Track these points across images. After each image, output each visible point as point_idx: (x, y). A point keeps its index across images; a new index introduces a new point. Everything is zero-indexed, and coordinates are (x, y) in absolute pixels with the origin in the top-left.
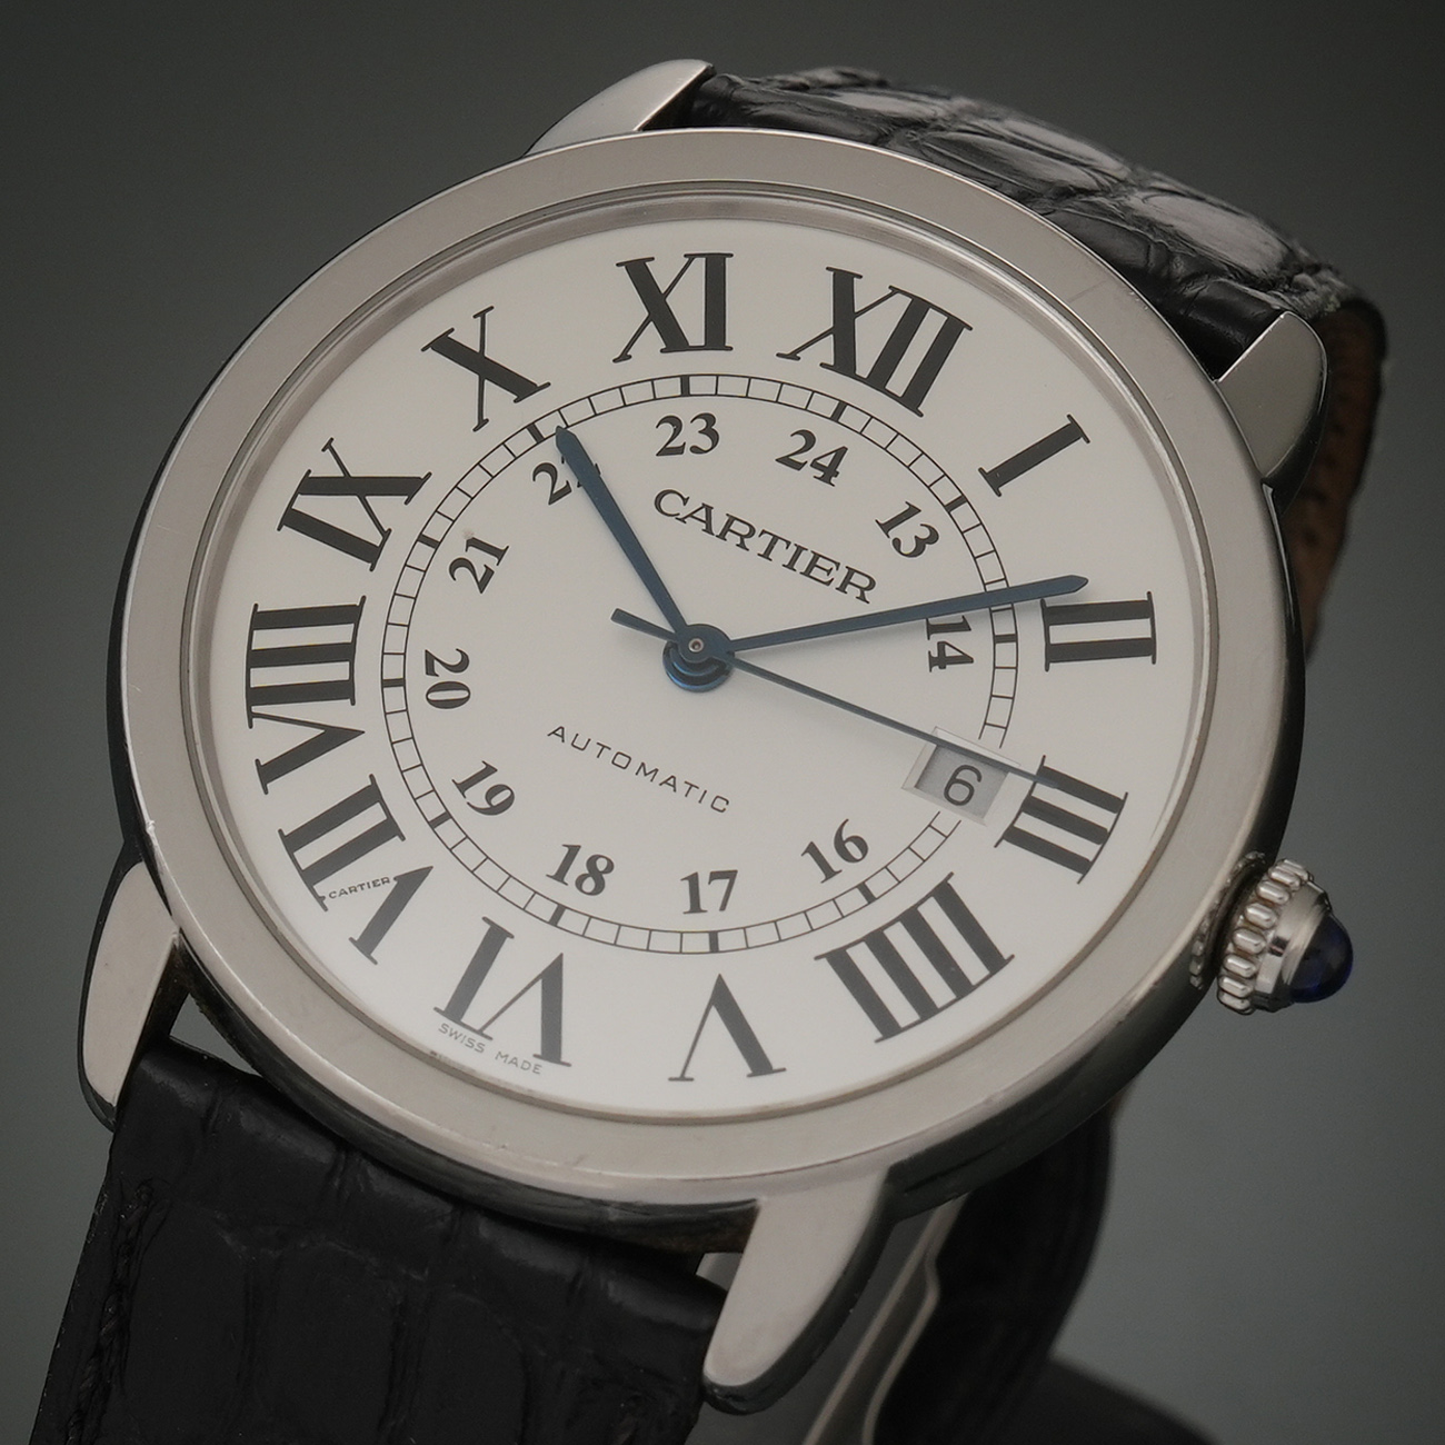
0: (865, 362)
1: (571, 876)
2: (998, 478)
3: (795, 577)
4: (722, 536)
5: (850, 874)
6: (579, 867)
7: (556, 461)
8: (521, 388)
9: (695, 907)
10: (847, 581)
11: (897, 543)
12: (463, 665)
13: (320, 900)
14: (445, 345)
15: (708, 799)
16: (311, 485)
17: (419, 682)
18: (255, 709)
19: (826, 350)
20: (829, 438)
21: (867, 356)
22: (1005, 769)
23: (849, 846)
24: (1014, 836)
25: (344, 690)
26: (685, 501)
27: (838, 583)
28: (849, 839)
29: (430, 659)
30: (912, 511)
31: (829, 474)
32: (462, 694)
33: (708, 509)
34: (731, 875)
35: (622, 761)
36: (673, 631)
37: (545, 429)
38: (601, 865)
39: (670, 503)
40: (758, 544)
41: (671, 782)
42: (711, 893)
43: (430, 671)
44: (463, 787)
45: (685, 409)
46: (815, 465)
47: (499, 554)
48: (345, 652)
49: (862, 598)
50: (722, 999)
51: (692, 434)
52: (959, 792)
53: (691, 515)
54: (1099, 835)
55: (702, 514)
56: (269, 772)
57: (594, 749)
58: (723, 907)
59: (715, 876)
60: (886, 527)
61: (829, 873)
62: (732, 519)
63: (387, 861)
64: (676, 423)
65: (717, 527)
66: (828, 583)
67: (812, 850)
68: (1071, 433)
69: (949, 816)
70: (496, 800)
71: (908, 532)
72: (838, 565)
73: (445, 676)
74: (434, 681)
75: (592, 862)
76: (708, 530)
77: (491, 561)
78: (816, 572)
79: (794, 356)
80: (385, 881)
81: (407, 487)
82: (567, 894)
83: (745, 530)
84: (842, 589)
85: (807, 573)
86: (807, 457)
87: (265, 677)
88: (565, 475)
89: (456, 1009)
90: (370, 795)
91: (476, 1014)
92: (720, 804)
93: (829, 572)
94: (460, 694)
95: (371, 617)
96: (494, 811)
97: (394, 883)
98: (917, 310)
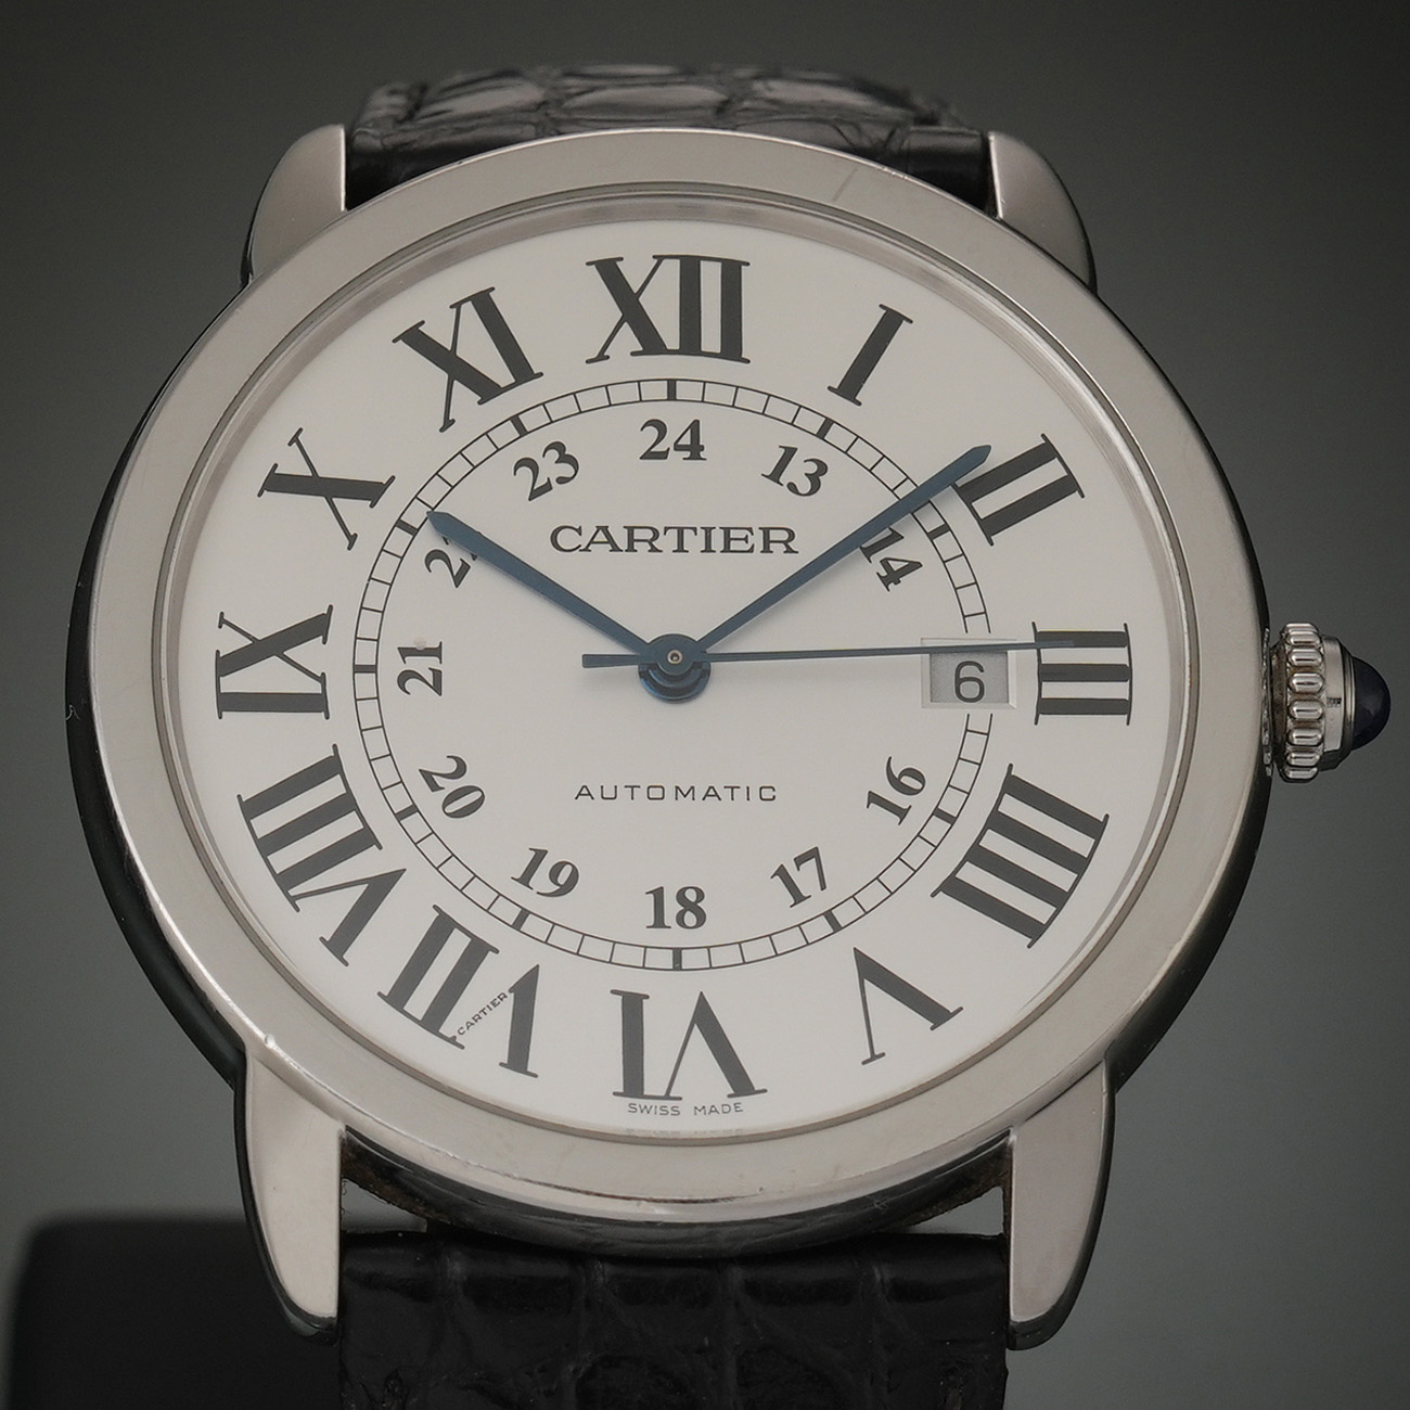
0: (670, 335)
1: (670, 918)
2: (850, 387)
3: (718, 557)
4: (631, 549)
5: (921, 806)
6: (672, 908)
7: (442, 547)
8: (371, 492)
9: (799, 898)
10: (767, 542)
11: (792, 487)
12: (461, 769)
13: (452, 1041)
14: (277, 482)
15: (754, 794)
17: (430, 802)
18: (293, 892)
19: (628, 339)
20: (677, 419)
21: (669, 329)
22: (1001, 650)
23: (906, 780)
24: (1047, 707)
25: (364, 839)
26: (579, 531)
27: (759, 546)
28: (902, 774)
29: (428, 776)
30: (789, 453)
31: (695, 450)
32: (475, 796)
33: (605, 529)
34: (814, 854)
35: (656, 793)
36: (630, 653)
37: (416, 516)
38: (691, 896)
39: (565, 539)
40: (668, 542)
41: (711, 793)
42: (805, 877)
43: (434, 787)
44: (525, 879)
45: (531, 447)
46: (678, 447)
47: (436, 652)
48: (345, 805)
49: (789, 550)
50: (869, 970)
51: (550, 468)
52: (970, 689)
53: (592, 542)
54: (1122, 673)
55: (601, 537)
56: (339, 943)
57: (624, 793)
58: (823, 887)
59: (799, 861)
60: (775, 476)
61: (901, 813)
62: (631, 530)
63: (493, 978)
64: (528, 463)
65: (622, 543)
66: (751, 550)
67: (874, 798)
68: (891, 322)
69: (979, 714)
70: (562, 879)
71: (797, 472)
72: (750, 530)
73: (451, 786)
74: (442, 795)
75: (681, 896)
76: (615, 548)
77: (433, 662)
78: (734, 545)
79: (602, 357)
80: (502, 997)
81: (317, 627)
82: (674, 936)
83: (649, 535)
84: (766, 550)
85: (727, 549)
86: (666, 444)
87: (286, 858)
88: (456, 556)
89: (633, 1084)
90: (443, 926)
91: (654, 1082)
92: (767, 794)
93: (746, 539)
94: (474, 797)
95: (352, 763)
96: (565, 889)
97: (511, 996)
98: (690, 268)
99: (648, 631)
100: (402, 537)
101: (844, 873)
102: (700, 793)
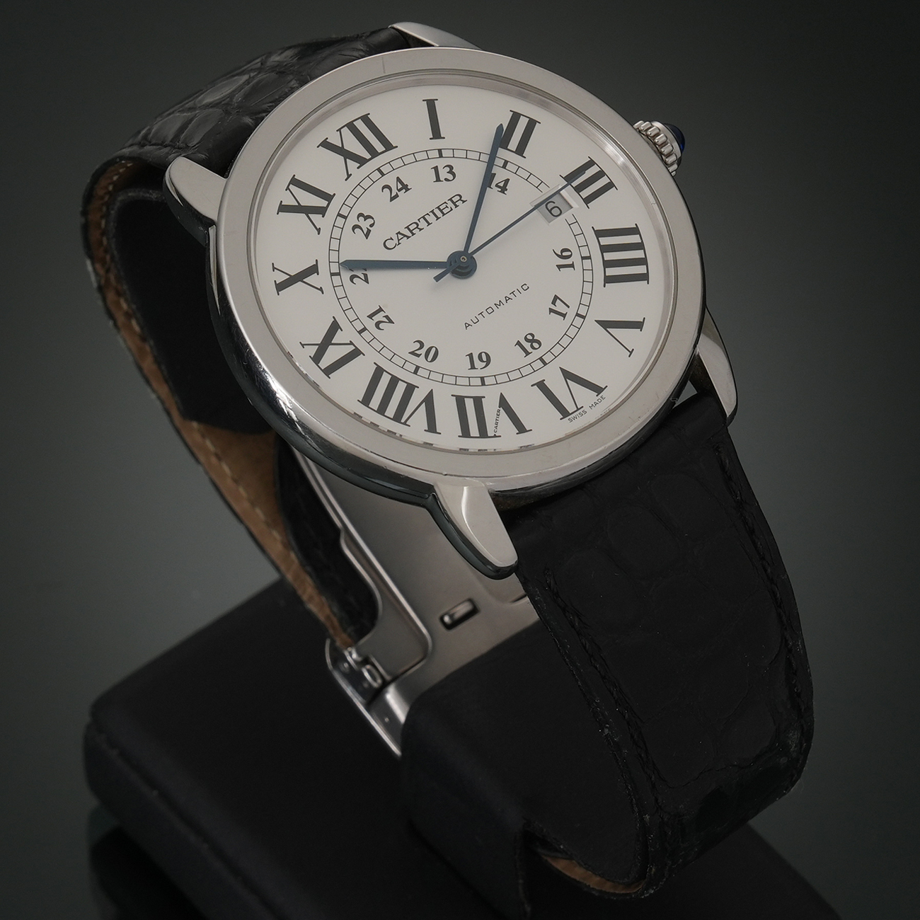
0: (365, 154)
1: (530, 350)
2: (436, 134)
3: (443, 219)
4: (413, 234)
5: (576, 259)
6: (527, 346)
7: (353, 273)
8: (314, 269)
9: (564, 315)
10: (454, 203)
11: (446, 180)
12: (422, 345)
13: (495, 436)
14: (280, 287)
15: (521, 290)
16: (317, 358)
17: (421, 361)
18: (403, 421)
19: (352, 165)
20: (390, 180)
21: (363, 153)
22: (558, 192)
23: (564, 254)
24: (588, 200)
25: (410, 389)
26: (391, 239)
27: (453, 207)
28: (562, 253)
29: (412, 353)
30: (436, 169)
31: (405, 188)
33: (399, 233)
34: (556, 298)
35: (490, 311)
36: (443, 270)
37: (335, 269)
38: (530, 337)
39: (389, 244)
40: (422, 224)
41: (507, 299)
42: (560, 307)
43: (418, 356)
44: (473, 367)
46: (399, 190)
47: (380, 310)
48: (394, 381)
49: (464, 201)
50: (606, 325)
51: (365, 224)
52: (556, 212)
53: (399, 240)
54: (601, 174)
55: (400, 236)
56: (432, 427)
57: (480, 317)
58: (569, 307)
59: (554, 303)
60: (438, 180)
61: (572, 266)
62: (407, 227)
63: (491, 407)
64: (355, 227)
65: (409, 234)
66: (452, 209)
67: (559, 267)
68: (431, 104)
69: (567, 215)
70: (485, 359)
71: (444, 174)
72: (445, 203)
73: (423, 351)
74: (423, 356)
75: (526, 339)
76: (408, 237)
77: (382, 314)
78: (445, 211)
79: (349, 176)
80: (499, 411)
81: (335, 327)
82: (536, 354)
83: (415, 226)
84: (456, 206)
85: (444, 214)
86: (394, 192)
87: (391, 411)
88: (360, 273)
89: (565, 413)
90: (460, 401)
91: (570, 408)
92: (525, 287)
93: (447, 207)
94: (433, 351)
95: (384, 364)
96: (488, 362)
97: (501, 409)
98: (351, 126)
99: (443, 258)
100: (336, 278)
101: (571, 297)
102: (504, 301)
